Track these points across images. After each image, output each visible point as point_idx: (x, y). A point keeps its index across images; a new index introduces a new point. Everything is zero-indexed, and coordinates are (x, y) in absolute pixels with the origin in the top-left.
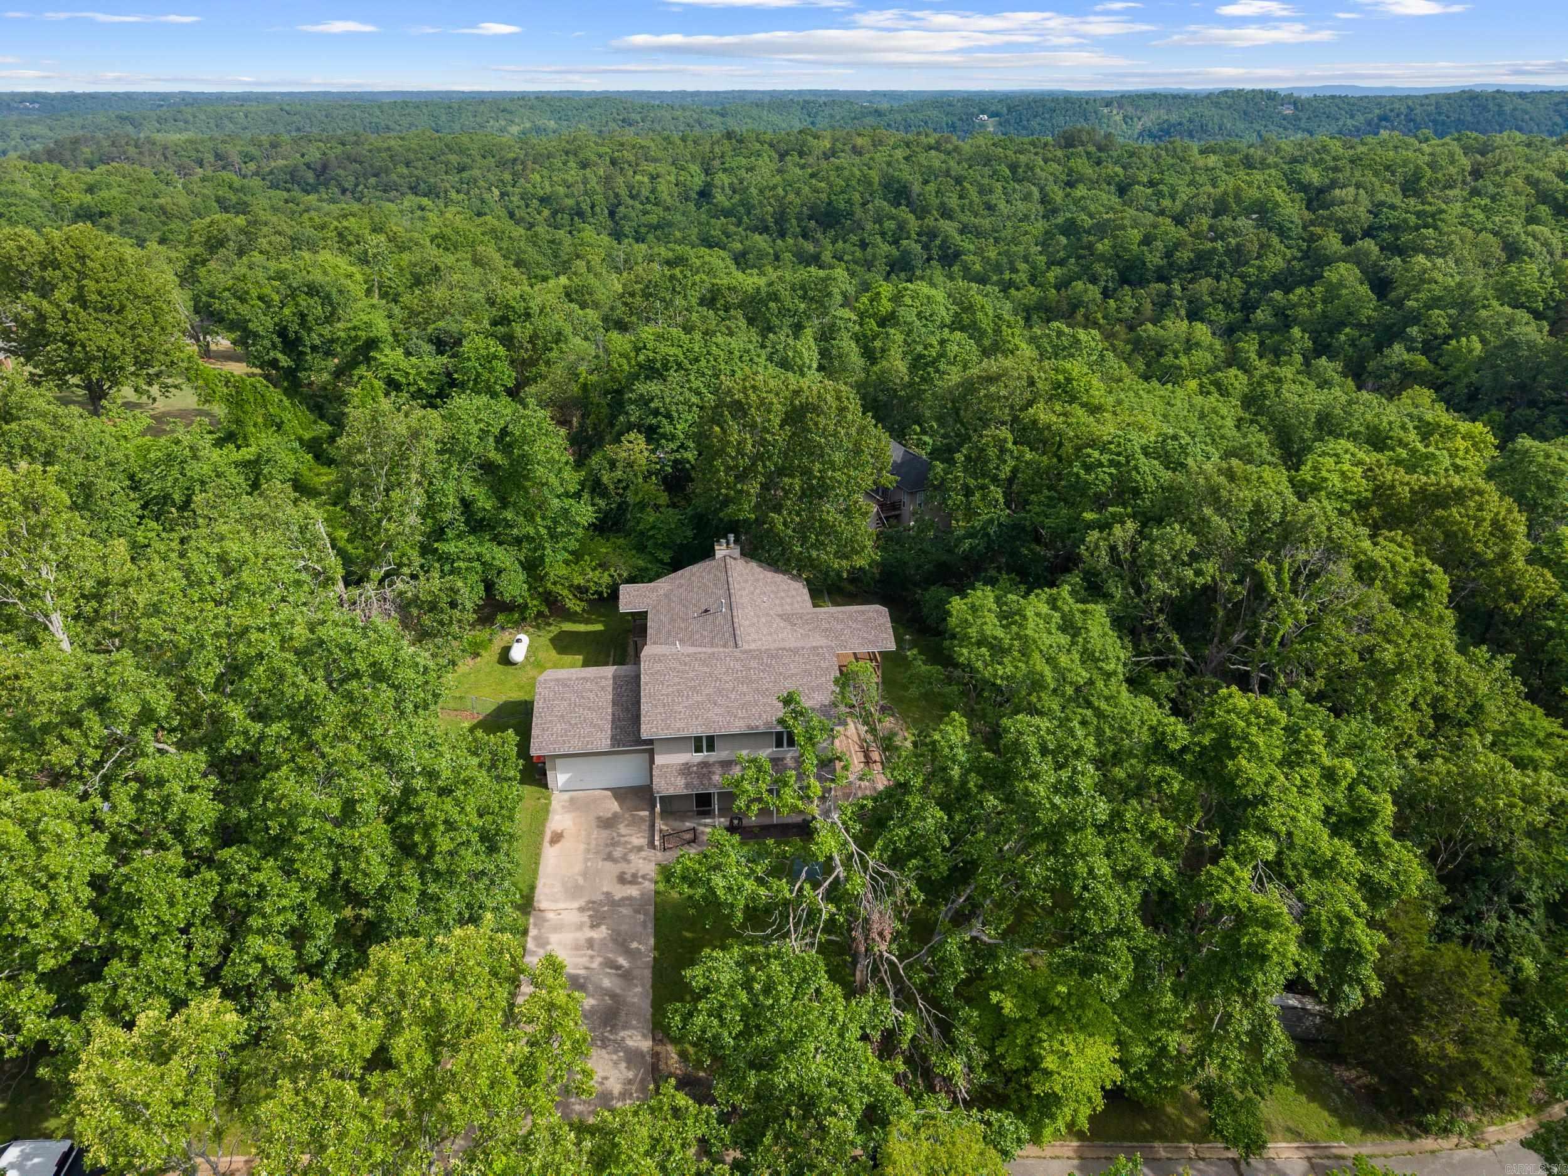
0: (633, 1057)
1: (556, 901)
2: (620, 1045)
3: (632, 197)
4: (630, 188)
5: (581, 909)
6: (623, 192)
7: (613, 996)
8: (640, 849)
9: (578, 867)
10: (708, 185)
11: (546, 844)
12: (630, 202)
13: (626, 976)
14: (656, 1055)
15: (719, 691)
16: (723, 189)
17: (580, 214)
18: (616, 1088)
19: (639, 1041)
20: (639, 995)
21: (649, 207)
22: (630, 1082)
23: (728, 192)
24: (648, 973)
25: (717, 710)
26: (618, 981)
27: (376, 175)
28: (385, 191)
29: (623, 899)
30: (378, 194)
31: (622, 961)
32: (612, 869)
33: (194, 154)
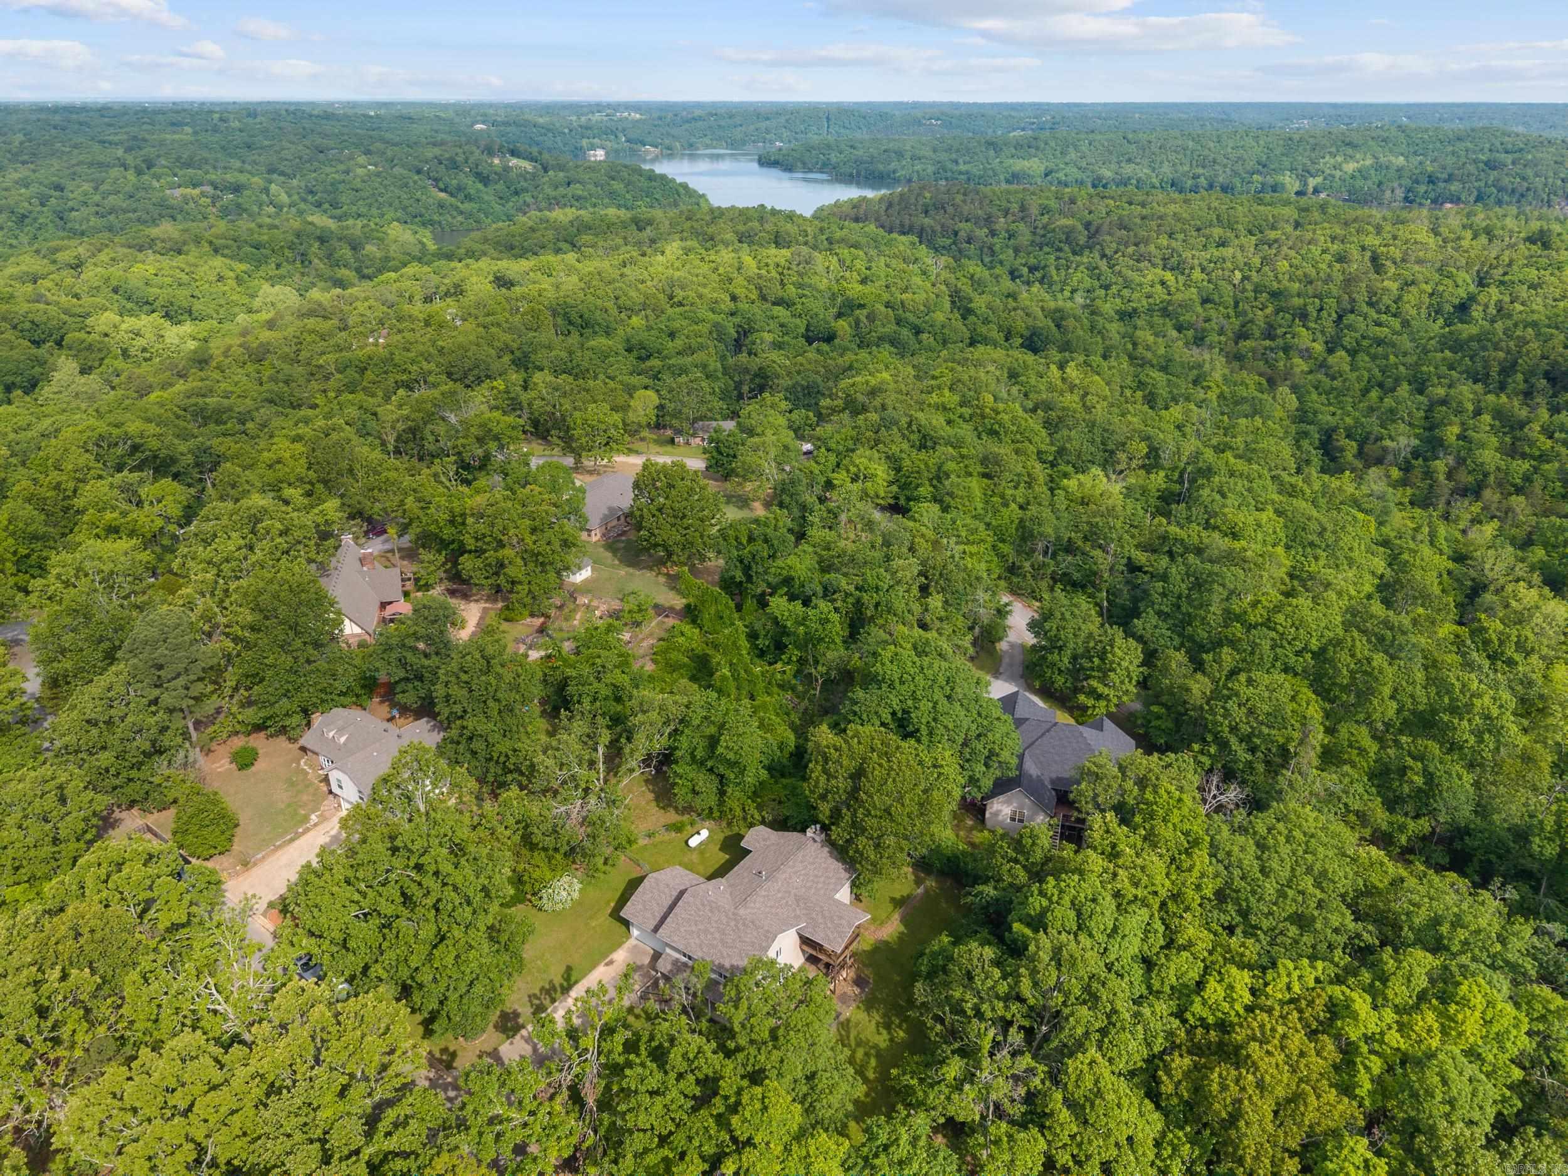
1: (579, 994)
3: (1370, 304)
4: (1372, 293)
6: (1361, 297)
10: (1472, 298)
12: (1365, 309)
16: (1486, 306)
17: (1304, 316)
21: (1384, 317)
23: (1492, 310)
27: (1136, 245)
28: (1138, 261)
30: (1131, 262)
33: (1004, 204)
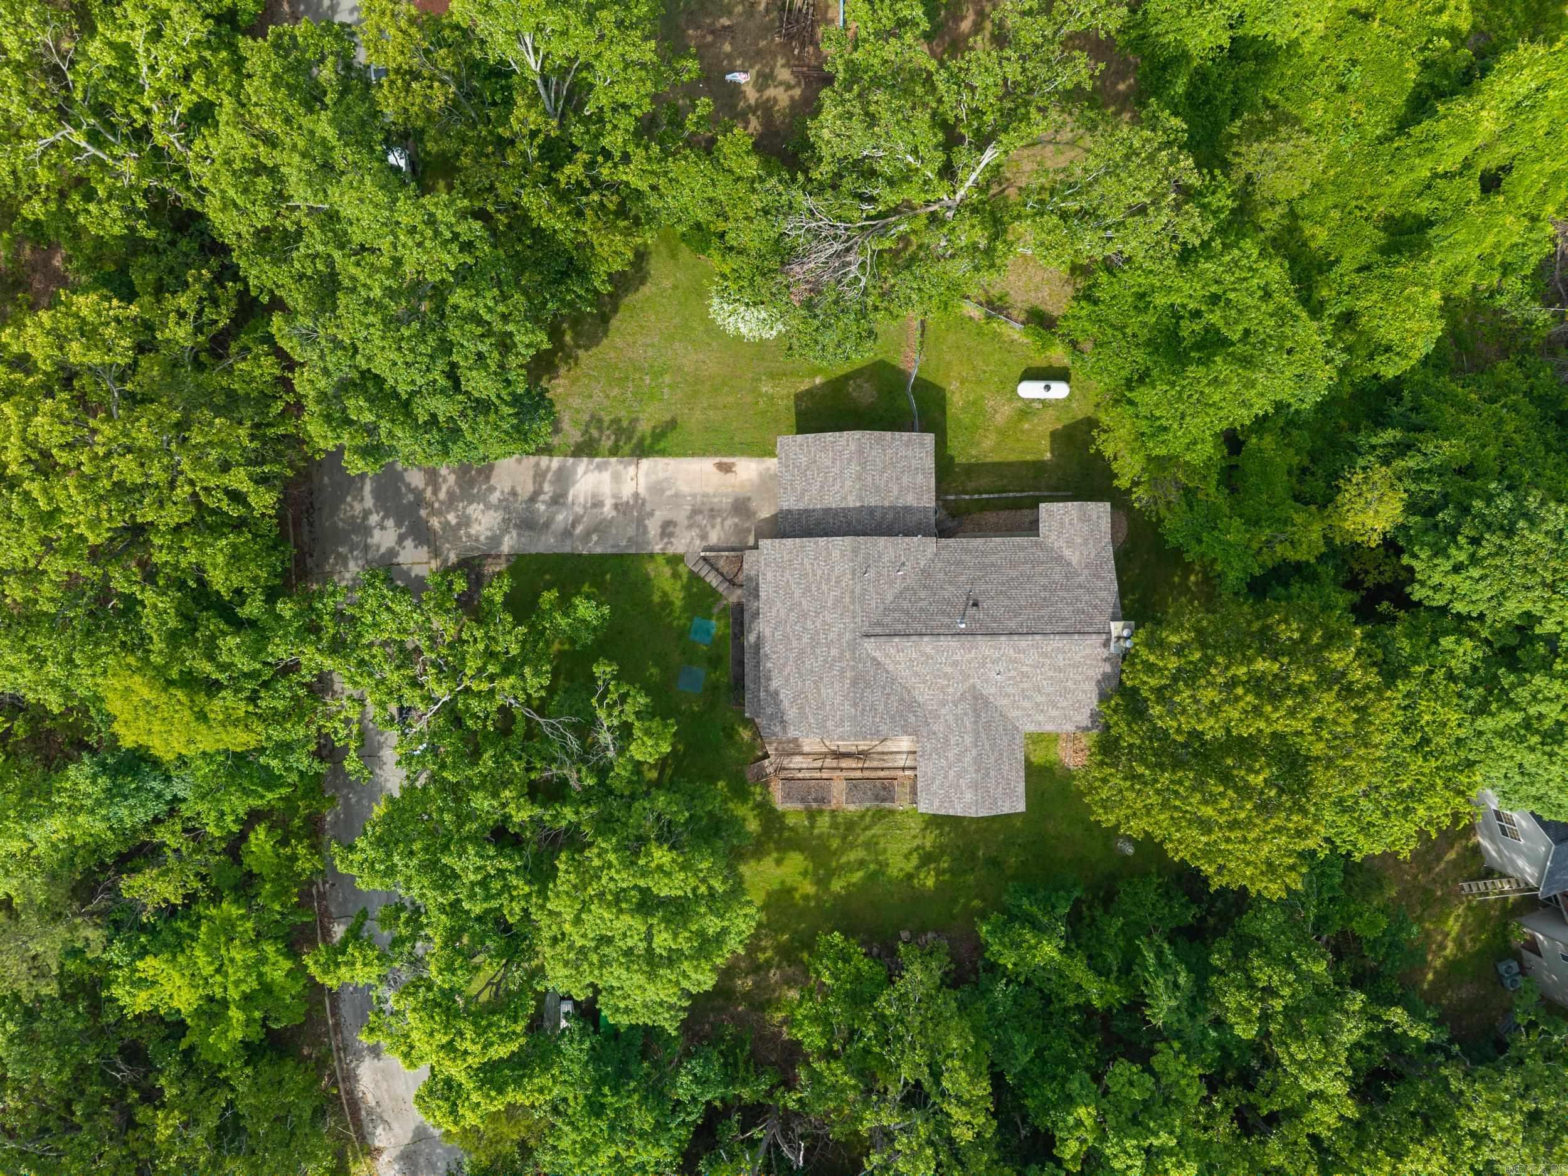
0: (495, 540)
1: (647, 475)
2: (506, 531)
5: (636, 495)
7: (547, 525)
8: (704, 537)
9: (684, 489)
11: (717, 460)
13: (567, 533)
14: (498, 556)
15: (804, 615)
18: (474, 530)
19: (507, 544)
20: (547, 544)
22: (477, 540)
24: (567, 549)
25: (783, 612)
26: (562, 526)
29: (645, 527)
31: (579, 530)
32: (681, 517)
